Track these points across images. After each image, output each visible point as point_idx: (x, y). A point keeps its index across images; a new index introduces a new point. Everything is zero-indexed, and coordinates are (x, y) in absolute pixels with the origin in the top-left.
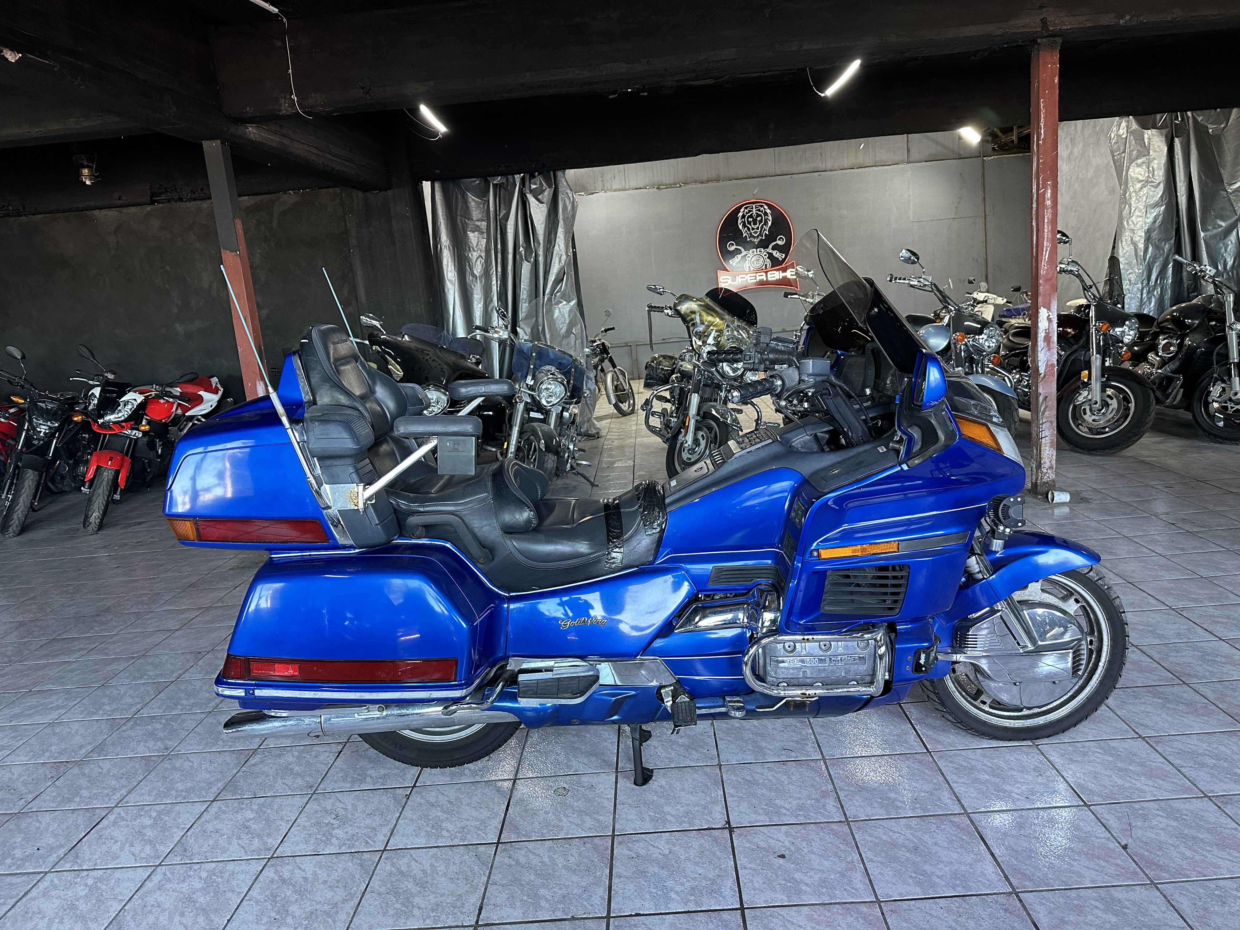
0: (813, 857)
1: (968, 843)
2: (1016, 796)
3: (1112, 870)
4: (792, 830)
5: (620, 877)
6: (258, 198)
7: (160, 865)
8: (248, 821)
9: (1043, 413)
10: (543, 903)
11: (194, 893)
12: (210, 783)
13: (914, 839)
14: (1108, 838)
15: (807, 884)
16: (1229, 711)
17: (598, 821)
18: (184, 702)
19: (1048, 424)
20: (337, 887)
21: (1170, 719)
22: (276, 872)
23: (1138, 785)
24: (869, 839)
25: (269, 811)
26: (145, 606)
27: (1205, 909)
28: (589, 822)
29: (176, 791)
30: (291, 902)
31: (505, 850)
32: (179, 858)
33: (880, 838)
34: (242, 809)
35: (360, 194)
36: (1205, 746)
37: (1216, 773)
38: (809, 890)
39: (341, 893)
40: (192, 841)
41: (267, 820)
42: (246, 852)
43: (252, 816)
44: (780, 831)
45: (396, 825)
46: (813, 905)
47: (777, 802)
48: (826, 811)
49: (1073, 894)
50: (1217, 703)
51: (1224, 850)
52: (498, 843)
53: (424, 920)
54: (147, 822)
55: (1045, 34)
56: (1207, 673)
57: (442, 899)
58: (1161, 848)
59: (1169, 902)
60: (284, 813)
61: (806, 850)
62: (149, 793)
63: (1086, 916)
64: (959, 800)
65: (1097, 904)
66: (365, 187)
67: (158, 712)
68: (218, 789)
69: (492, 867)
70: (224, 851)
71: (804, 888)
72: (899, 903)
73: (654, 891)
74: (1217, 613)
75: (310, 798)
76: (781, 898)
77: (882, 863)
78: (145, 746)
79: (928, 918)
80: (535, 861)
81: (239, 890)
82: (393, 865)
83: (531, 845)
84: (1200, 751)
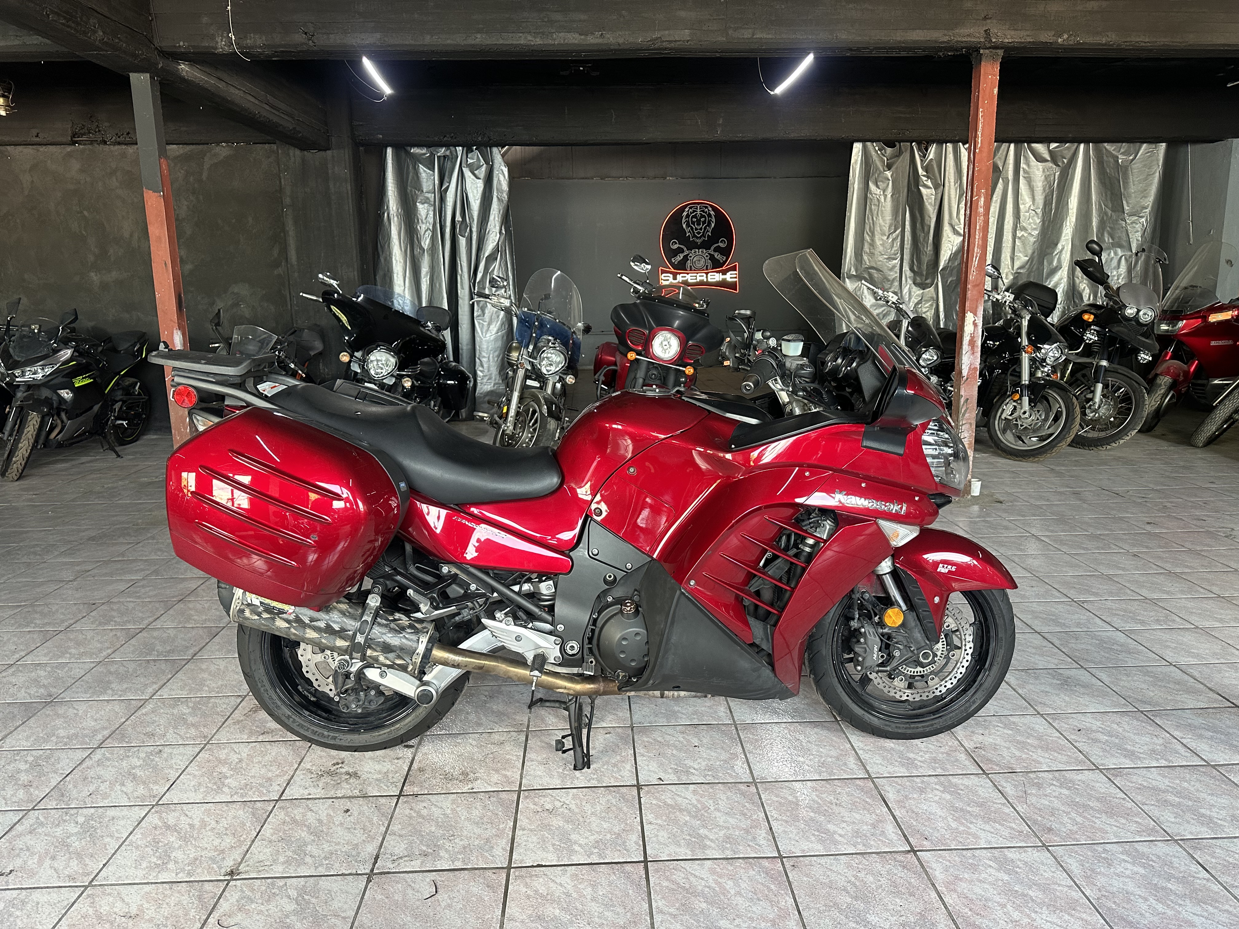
0: (718, 814)
1: (871, 806)
2: (919, 764)
3: (1006, 833)
4: (700, 789)
5: (524, 830)
6: (188, 148)
7: (33, 809)
8: (134, 769)
9: (964, 415)
10: (442, 853)
11: (68, 838)
12: (96, 731)
13: (819, 801)
14: (1004, 804)
15: (711, 840)
16: (1123, 693)
17: (506, 776)
18: (73, 651)
19: (967, 426)
20: (226, 834)
21: (1067, 698)
22: (160, 818)
23: (1035, 756)
24: (776, 799)
25: (157, 759)
26: (38, 557)
27: (1093, 870)
28: (495, 778)
29: (57, 737)
30: (174, 848)
31: (405, 802)
32: (54, 803)
33: (786, 798)
34: (128, 757)
35: (298, 152)
36: (1098, 723)
37: (1108, 748)
38: (713, 845)
39: (229, 840)
40: (70, 786)
41: (155, 768)
42: (129, 798)
43: (138, 764)
44: (687, 789)
45: (293, 776)
46: (716, 859)
47: (686, 762)
48: (734, 771)
49: (969, 854)
50: (1112, 686)
51: (1112, 817)
52: (399, 796)
53: (316, 868)
54: (23, 766)
55: (988, 45)
56: (1104, 659)
57: (337, 847)
58: (1053, 815)
59: (1059, 863)
60: (173, 761)
61: (712, 808)
62: (27, 738)
63: (980, 873)
64: (864, 766)
65: (991, 863)
66: (304, 145)
67: (44, 660)
68: (103, 736)
69: (391, 818)
70: (105, 796)
71: (708, 843)
72: (801, 859)
73: (557, 843)
74: (1115, 606)
75: (203, 748)
76: (684, 852)
77: (787, 822)
78: (26, 692)
79: (829, 873)
80: (437, 812)
81: (119, 835)
82: (287, 814)
83: (433, 798)
84: (1094, 728)
